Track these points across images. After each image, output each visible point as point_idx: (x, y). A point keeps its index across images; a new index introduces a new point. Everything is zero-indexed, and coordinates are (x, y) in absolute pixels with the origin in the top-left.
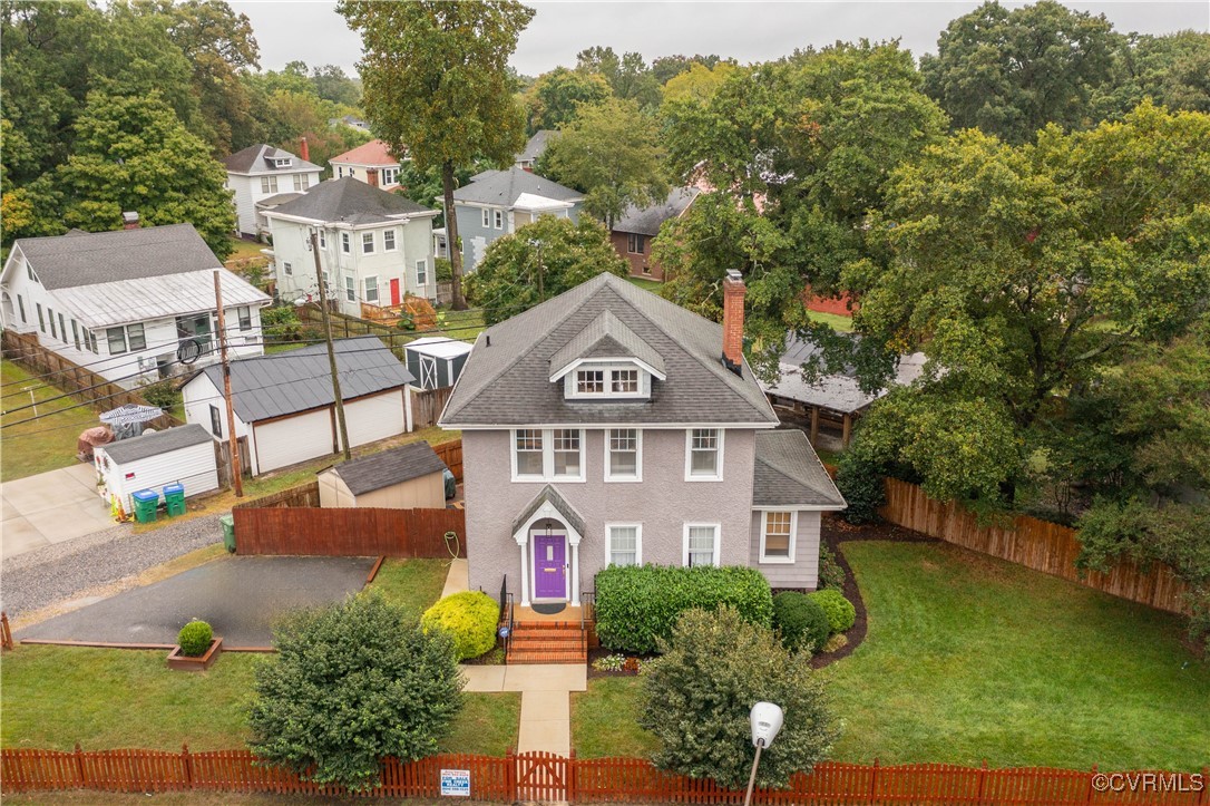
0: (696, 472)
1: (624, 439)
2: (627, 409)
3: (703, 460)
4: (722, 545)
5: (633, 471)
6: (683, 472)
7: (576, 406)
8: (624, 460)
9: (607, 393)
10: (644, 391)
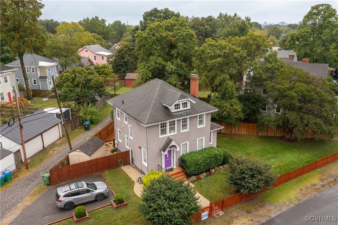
0: (200, 125)
1: (185, 121)
2: (187, 112)
3: (201, 122)
4: (205, 142)
5: (186, 128)
6: (197, 126)
7: (175, 114)
8: (184, 126)
9: (181, 109)
10: (189, 107)
